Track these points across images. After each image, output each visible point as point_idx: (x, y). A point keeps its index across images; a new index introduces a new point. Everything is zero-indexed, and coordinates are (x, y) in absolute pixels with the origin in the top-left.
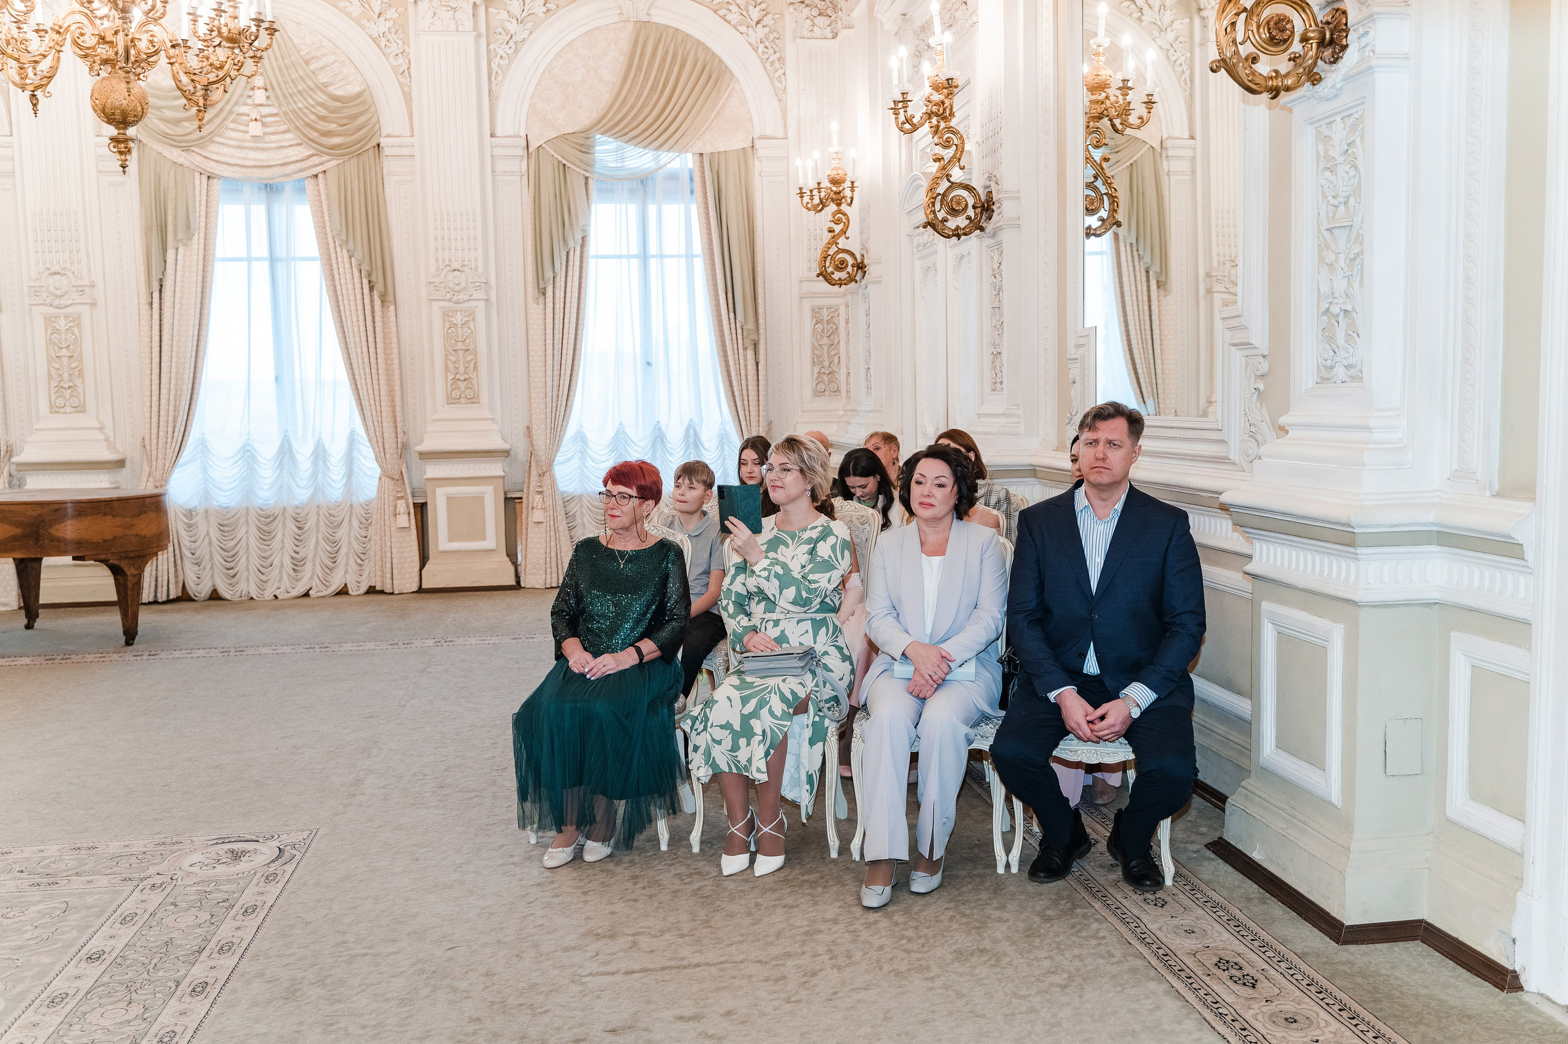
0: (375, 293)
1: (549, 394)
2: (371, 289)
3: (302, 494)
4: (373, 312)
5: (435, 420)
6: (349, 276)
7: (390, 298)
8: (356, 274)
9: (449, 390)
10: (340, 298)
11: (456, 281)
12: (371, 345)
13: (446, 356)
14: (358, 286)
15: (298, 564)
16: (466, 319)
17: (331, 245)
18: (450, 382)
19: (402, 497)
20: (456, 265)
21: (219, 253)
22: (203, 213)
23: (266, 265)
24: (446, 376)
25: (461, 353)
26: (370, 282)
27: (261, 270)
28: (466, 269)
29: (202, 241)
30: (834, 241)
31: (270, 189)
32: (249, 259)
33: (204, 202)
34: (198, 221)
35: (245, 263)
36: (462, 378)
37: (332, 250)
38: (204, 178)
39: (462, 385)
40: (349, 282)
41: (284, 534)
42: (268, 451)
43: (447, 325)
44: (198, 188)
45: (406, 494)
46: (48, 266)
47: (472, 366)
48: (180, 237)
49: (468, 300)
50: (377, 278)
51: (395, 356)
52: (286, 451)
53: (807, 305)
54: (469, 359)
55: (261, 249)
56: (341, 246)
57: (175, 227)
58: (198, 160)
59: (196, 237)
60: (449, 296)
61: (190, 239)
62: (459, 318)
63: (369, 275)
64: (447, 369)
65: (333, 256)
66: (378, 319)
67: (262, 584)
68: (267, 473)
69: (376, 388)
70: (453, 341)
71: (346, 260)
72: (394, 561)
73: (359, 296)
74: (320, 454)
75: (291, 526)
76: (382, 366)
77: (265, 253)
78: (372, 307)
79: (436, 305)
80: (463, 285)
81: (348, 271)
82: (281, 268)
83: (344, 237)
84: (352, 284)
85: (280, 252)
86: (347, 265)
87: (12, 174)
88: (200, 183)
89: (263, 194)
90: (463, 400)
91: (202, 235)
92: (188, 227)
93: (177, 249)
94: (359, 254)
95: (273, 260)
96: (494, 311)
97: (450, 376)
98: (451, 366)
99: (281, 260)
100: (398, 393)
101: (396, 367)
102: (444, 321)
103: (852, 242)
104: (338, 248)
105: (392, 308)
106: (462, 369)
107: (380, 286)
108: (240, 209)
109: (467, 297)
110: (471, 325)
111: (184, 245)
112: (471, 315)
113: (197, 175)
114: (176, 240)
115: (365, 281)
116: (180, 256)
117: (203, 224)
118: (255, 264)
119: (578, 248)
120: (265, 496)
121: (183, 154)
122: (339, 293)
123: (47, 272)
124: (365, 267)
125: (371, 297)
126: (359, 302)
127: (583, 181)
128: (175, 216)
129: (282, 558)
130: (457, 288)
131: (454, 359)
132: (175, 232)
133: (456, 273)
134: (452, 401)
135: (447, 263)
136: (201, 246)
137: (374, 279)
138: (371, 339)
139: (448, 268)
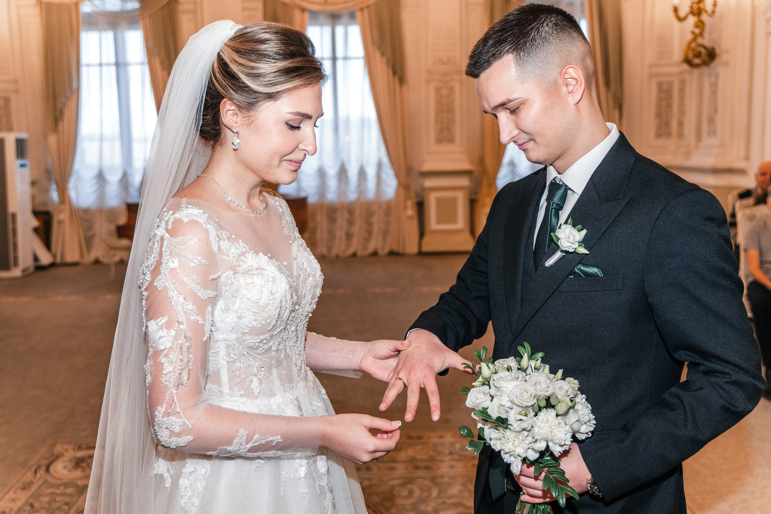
3: (352, 196)
5: (429, 153)
8: (386, 65)
9: (438, 135)
10: (375, 81)
12: (393, 109)
13: (437, 115)
14: (386, 74)
15: (349, 236)
18: (438, 130)
19: (410, 198)
20: (444, 60)
23: (330, 62)
24: (436, 128)
25: (445, 114)
26: (393, 71)
30: (694, 39)
31: (335, 18)
36: (445, 129)
38: (301, 12)
39: (445, 132)
41: (342, 220)
42: (332, 171)
43: (437, 96)
44: (296, 17)
45: (412, 196)
47: (451, 121)
49: (448, 80)
51: (406, 115)
52: (343, 172)
53: (654, 82)
54: (449, 117)
56: (377, 50)
64: (437, 124)
65: (372, 55)
66: (397, 93)
67: (330, 248)
68: (332, 184)
69: (396, 134)
71: (380, 58)
72: (406, 236)
73: (387, 79)
74: (362, 173)
75: (346, 215)
76: (399, 121)
78: (394, 86)
79: (431, 85)
80: (447, 72)
81: (380, 65)
83: (379, 43)
84: (382, 72)
86: (380, 60)
90: (445, 141)
96: (465, 88)
97: (438, 127)
98: (439, 122)
100: (407, 137)
101: (407, 121)
102: (436, 94)
103: (706, 41)
104: (375, 51)
106: (445, 124)
107: (398, 73)
110: (452, 96)
112: (452, 90)
115: (390, 70)
120: (331, 196)
122: (375, 78)
124: (391, 61)
125: (394, 80)
126: (387, 83)
129: (340, 234)
130: (442, 73)
131: (440, 117)
133: (444, 65)
134: (439, 141)
138: (393, 105)
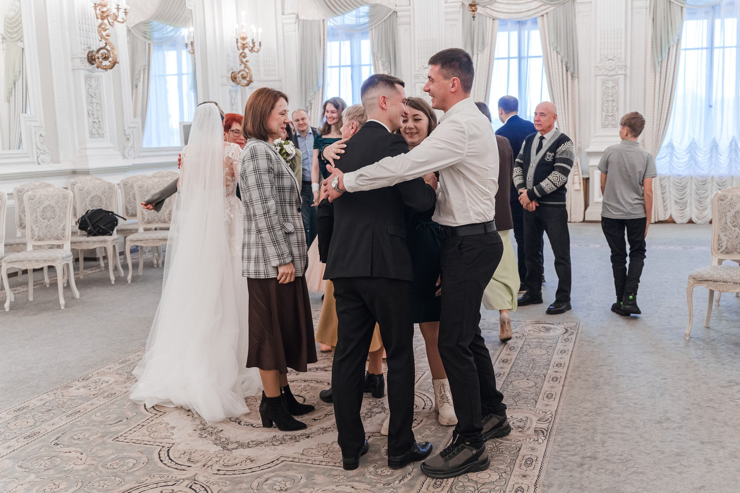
0: (569, 73)
1: (655, 123)
2: (567, 71)
4: (567, 82)
5: (595, 136)
6: (556, 64)
7: (576, 75)
8: (560, 64)
9: (603, 120)
10: (551, 76)
11: (610, 65)
12: (566, 98)
13: (603, 104)
14: (560, 69)
16: (614, 84)
17: (549, 50)
18: (604, 117)
19: (577, 175)
20: (610, 57)
21: (496, 56)
22: (490, 37)
23: (516, 60)
24: (602, 114)
25: (610, 102)
26: (566, 67)
27: (514, 63)
28: (616, 59)
29: (489, 50)
31: (521, 23)
32: (509, 58)
33: (490, 32)
34: (488, 41)
35: (507, 60)
36: (610, 115)
37: (549, 52)
38: (491, 20)
39: (610, 119)
40: (556, 67)
43: (604, 88)
44: (488, 25)
45: (579, 173)
46: (423, 64)
47: (615, 108)
48: (480, 48)
49: (616, 75)
50: (570, 65)
51: (577, 104)
54: (614, 104)
55: (514, 53)
56: (553, 50)
57: (478, 44)
58: (489, 11)
59: (486, 49)
60: (606, 73)
61: (483, 49)
62: (610, 84)
63: (566, 64)
64: (603, 110)
65: (549, 55)
66: (569, 85)
69: (567, 120)
70: (606, 96)
71: (555, 56)
72: (572, 206)
73: (561, 74)
76: (570, 109)
77: (516, 55)
78: (567, 79)
79: (599, 78)
80: (613, 67)
81: (556, 62)
82: (524, 62)
83: (555, 45)
84: (557, 68)
85: (524, 54)
86: (556, 59)
87: (409, 23)
88: (489, 21)
89: (517, 26)
90: (610, 126)
91: (489, 47)
92: (483, 44)
93: (478, 55)
94: (562, 53)
95: (520, 58)
96: (628, 80)
97: (604, 114)
98: (605, 108)
99: (524, 58)
100: (577, 122)
101: (577, 109)
102: (603, 85)
104: (552, 51)
105: (576, 80)
106: (610, 110)
107: (571, 70)
108: (506, 33)
109: (615, 73)
110: (616, 87)
111: (481, 52)
112: (617, 82)
113: (488, 18)
114: (478, 50)
115: (564, 67)
116: (479, 58)
117: (490, 42)
118: (511, 60)
119: (675, 46)
121: (483, 9)
122: (551, 73)
123: (423, 68)
124: (565, 60)
125: (567, 74)
126: (561, 77)
127: (680, 9)
128: (478, 39)
130: (610, 69)
131: (606, 105)
132: (478, 46)
133: (610, 61)
135: (606, 56)
136: (489, 53)
137: (569, 65)
138: (566, 96)
139: (606, 59)
